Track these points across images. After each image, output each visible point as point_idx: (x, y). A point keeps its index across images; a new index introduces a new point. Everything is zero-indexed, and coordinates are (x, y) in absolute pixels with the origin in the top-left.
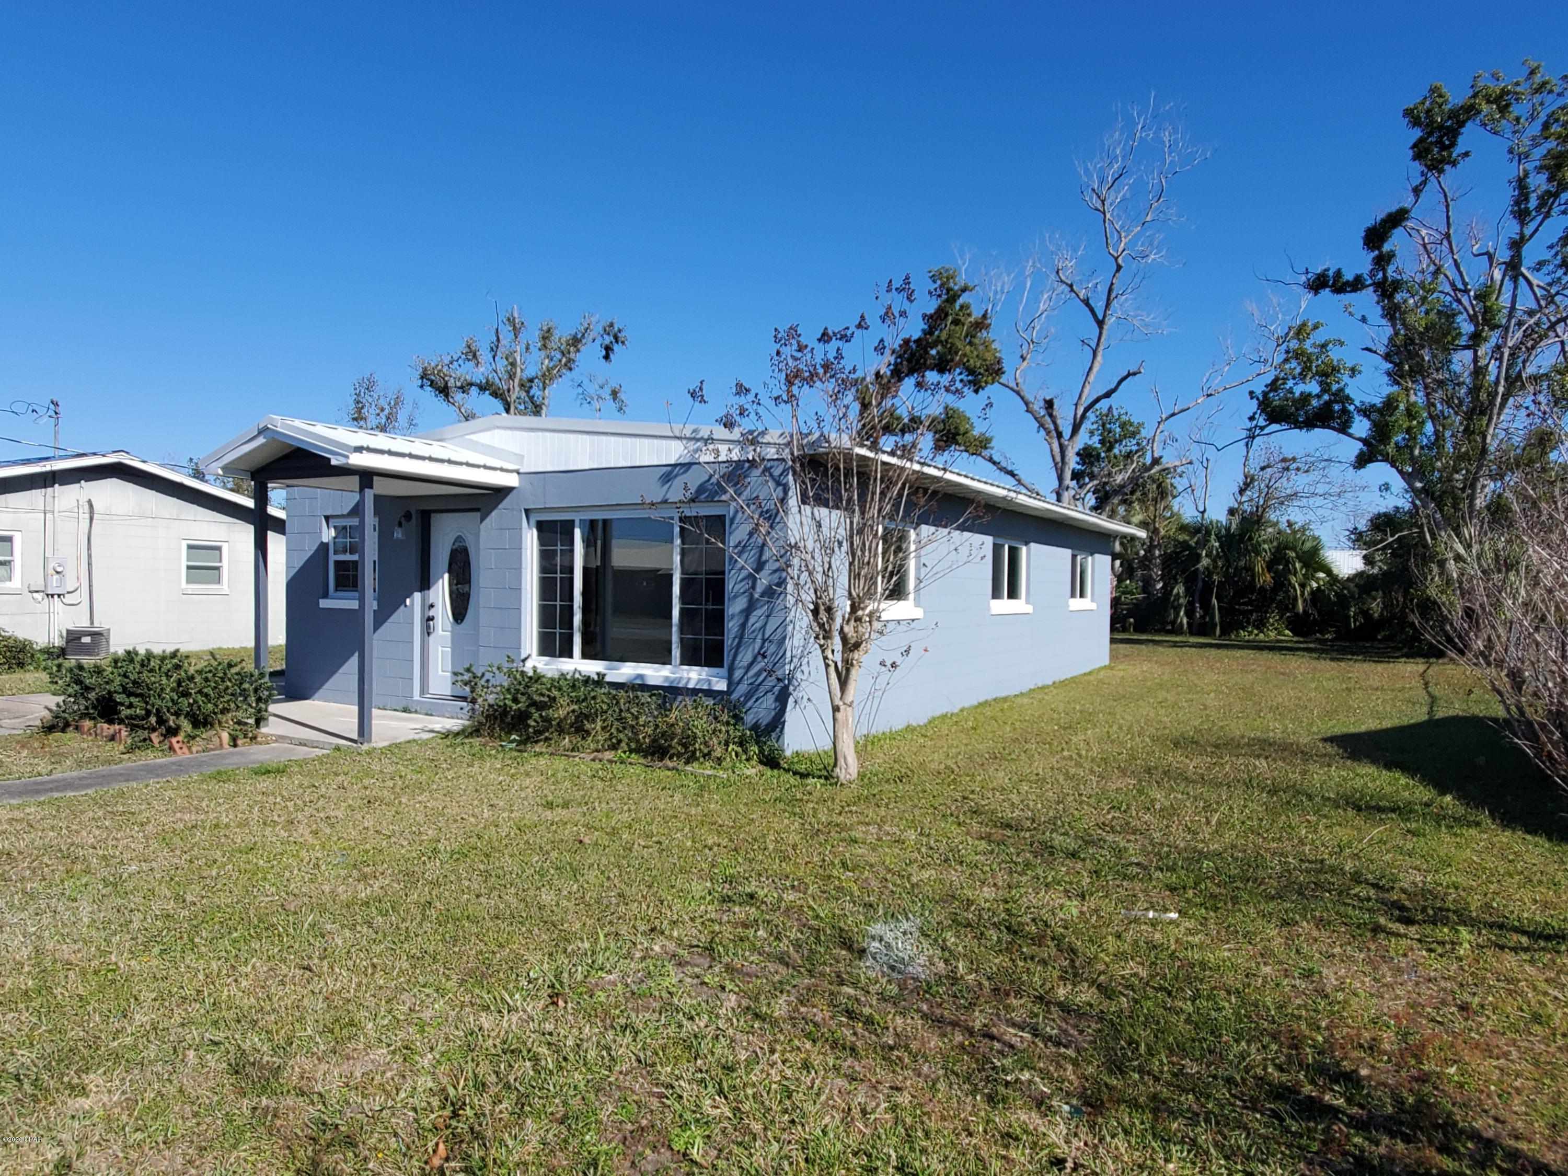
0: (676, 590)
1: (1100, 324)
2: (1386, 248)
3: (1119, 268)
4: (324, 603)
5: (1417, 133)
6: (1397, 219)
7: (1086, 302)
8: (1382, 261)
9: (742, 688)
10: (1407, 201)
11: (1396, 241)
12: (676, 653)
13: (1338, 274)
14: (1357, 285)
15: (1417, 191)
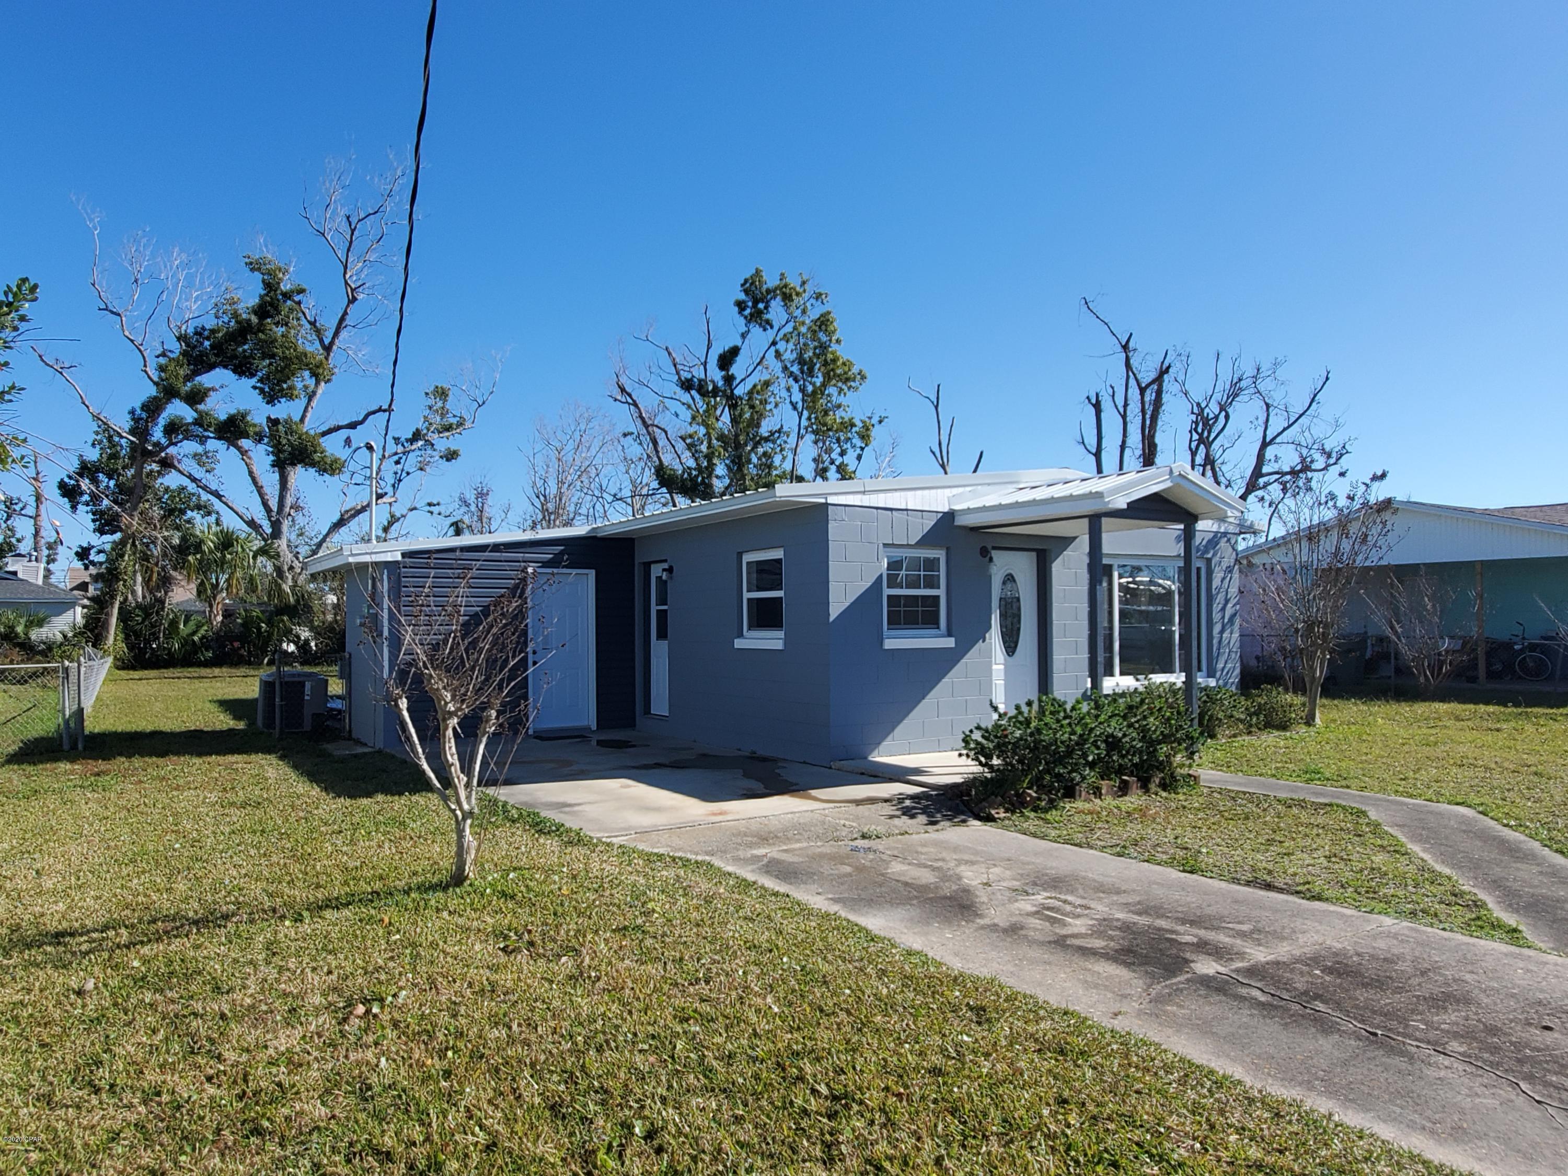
0: (1177, 620)
4: (887, 643)
9: (1221, 683)
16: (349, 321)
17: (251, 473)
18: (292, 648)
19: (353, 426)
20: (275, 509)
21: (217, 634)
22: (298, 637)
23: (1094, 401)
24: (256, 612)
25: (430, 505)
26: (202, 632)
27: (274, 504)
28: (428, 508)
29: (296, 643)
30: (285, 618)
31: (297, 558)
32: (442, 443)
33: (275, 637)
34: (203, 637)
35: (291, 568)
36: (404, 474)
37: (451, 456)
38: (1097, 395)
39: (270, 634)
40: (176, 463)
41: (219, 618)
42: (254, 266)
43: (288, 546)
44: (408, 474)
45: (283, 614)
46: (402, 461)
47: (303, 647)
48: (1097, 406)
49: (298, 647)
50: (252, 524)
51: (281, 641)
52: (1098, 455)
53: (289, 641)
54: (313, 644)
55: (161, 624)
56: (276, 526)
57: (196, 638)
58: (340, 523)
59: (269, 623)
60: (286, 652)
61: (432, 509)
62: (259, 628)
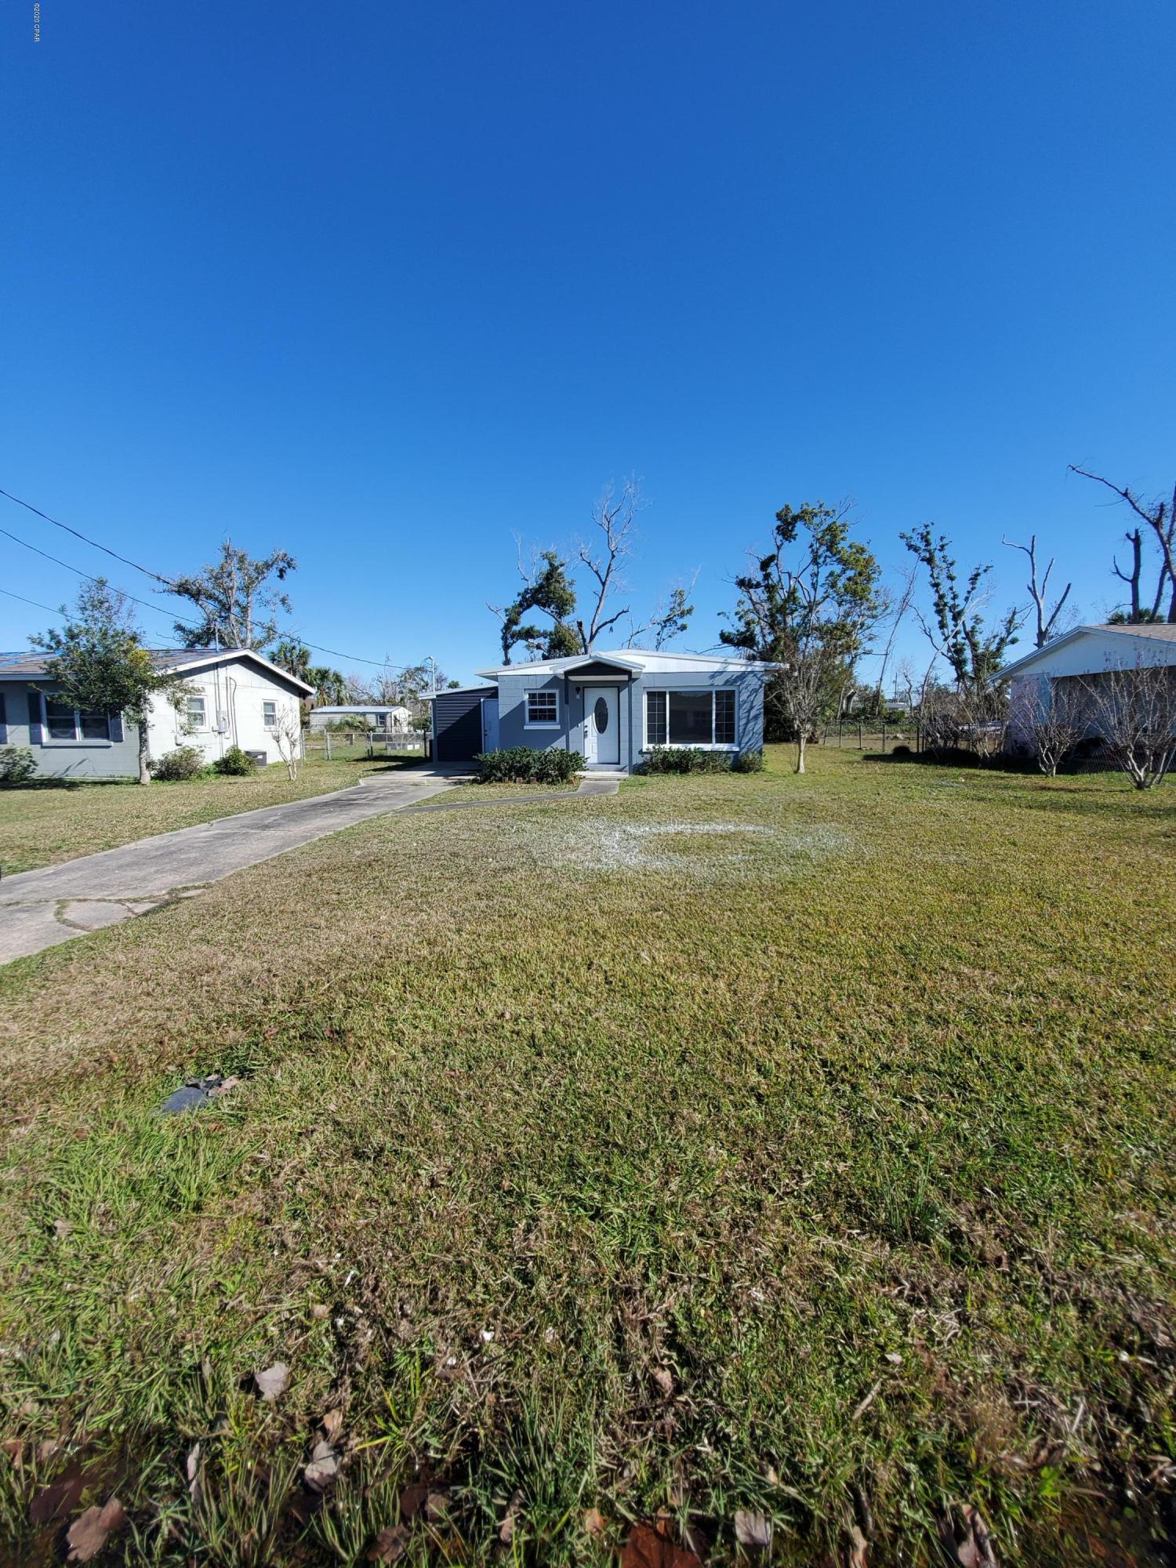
0: (714, 717)
1: (604, 584)
2: (769, 570)
3: (613, 557)
4: (526, 728)
5: (779, 523)
6: (772, 558)
7: (597, 572)
8: (767, 576)
9: (744, 750)
10: (776, 553)
11: (772, 569)
12: (714, 740)
13: (750, 580)
14: (758, 585)
15: (779, 548)
16: (613, 567)
19: (612, 621)
23: (1133, 537)
32: (680, 622)
37: (683, 628)
38: (1137, 531)
42: (545, 557)
48: (1137, 542)
52: (1134, 582)
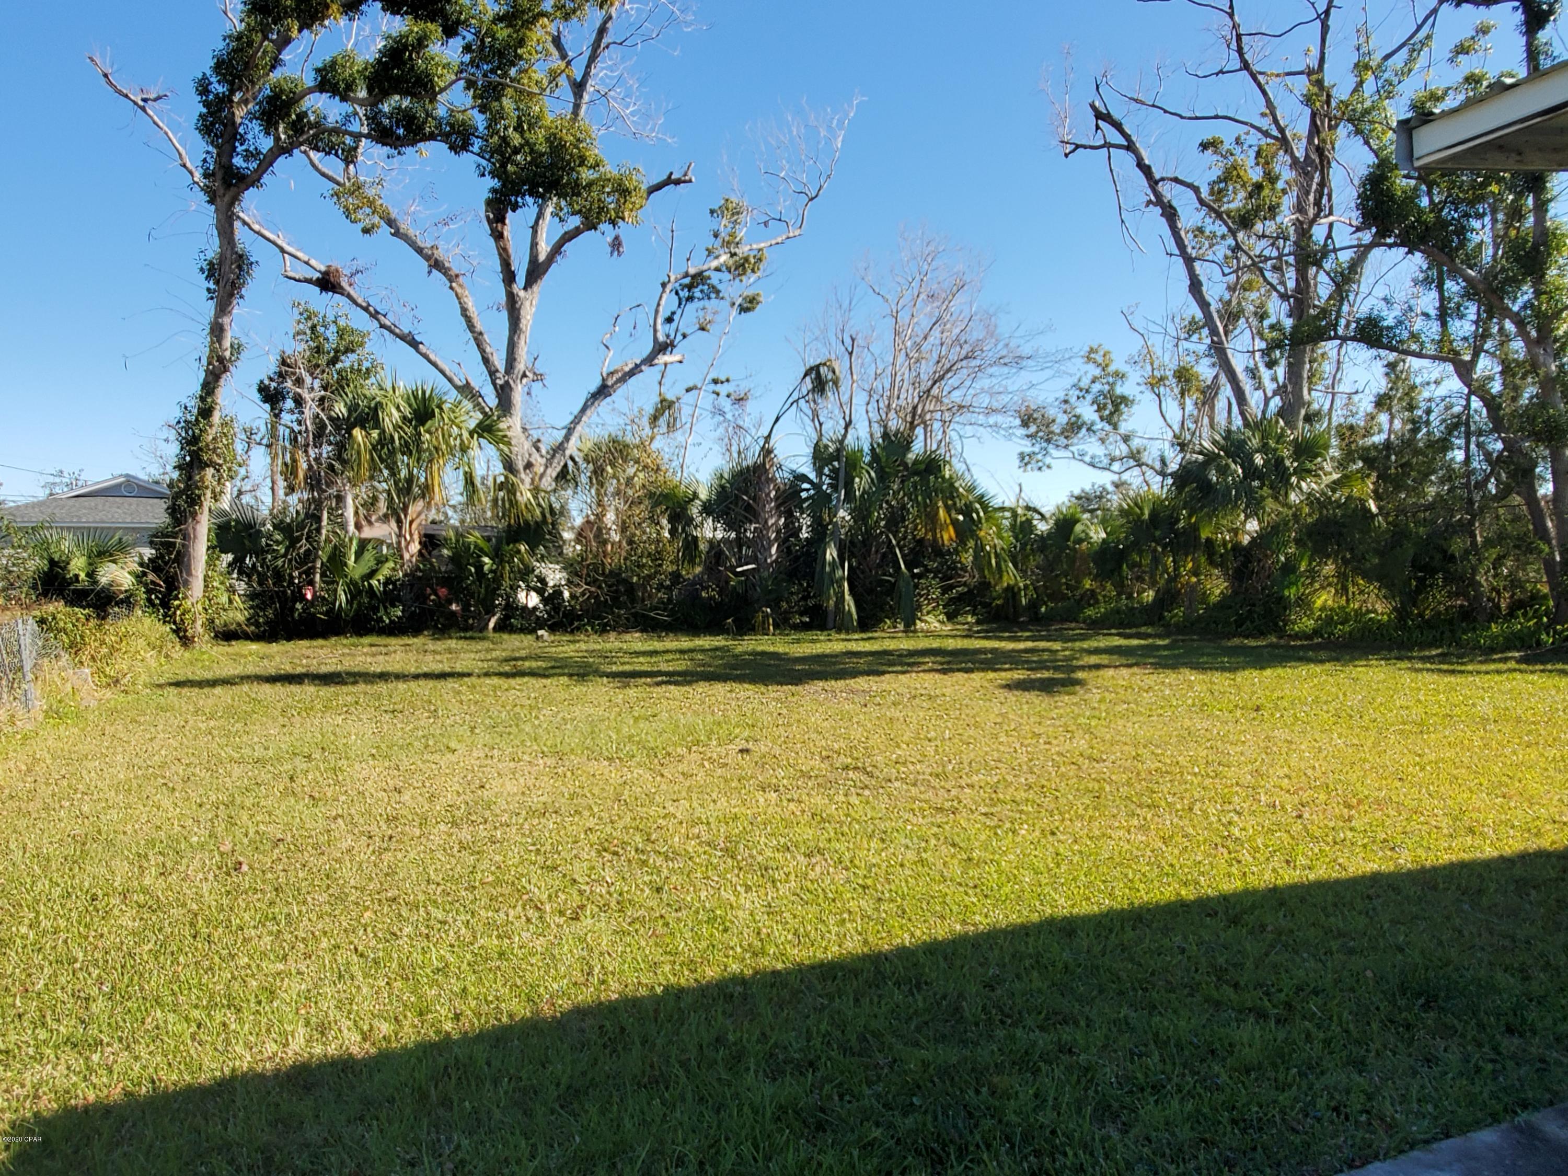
17: (464, 311)
18: (533, 600)
20: (502, 368)
21: (410, 575)
22: (542, 580)
24: (474, 538)
25: (715, 382)
26: (385, 571)
27: (499, 362)
28: (713, 387)
29: (540, 592)
30: (523, 548)
31: (538, 450)
33: (506, 583)
34: (388, 581)
35: (529, 466)
36: (679, 337)
37: (749, 305)
39: (498, 578)
40: (344, 284)
41: (415, 547)
43: (524, 429)
44: (684, 336)
45: (516, 541)
46: (676, 317)
47: (552, 599)
49: (545, 601)
50: (466, 390)
51: (514, 588)
53: (529, 588)
54: (566, 594)
55: (317, 556)
56: (504, 393)
57: (374, 582)
58: (603, 391)
59: (497, 555)
60: (525, 607)
61: (718, 388)
62: (479, 566)
